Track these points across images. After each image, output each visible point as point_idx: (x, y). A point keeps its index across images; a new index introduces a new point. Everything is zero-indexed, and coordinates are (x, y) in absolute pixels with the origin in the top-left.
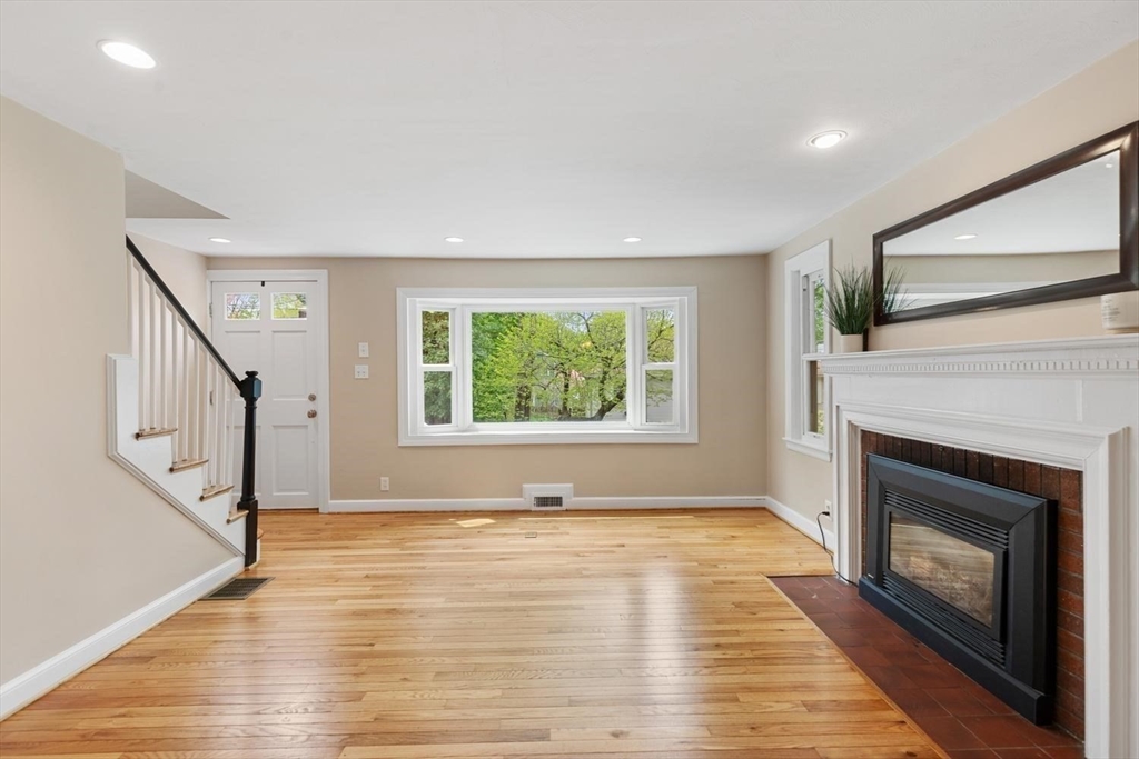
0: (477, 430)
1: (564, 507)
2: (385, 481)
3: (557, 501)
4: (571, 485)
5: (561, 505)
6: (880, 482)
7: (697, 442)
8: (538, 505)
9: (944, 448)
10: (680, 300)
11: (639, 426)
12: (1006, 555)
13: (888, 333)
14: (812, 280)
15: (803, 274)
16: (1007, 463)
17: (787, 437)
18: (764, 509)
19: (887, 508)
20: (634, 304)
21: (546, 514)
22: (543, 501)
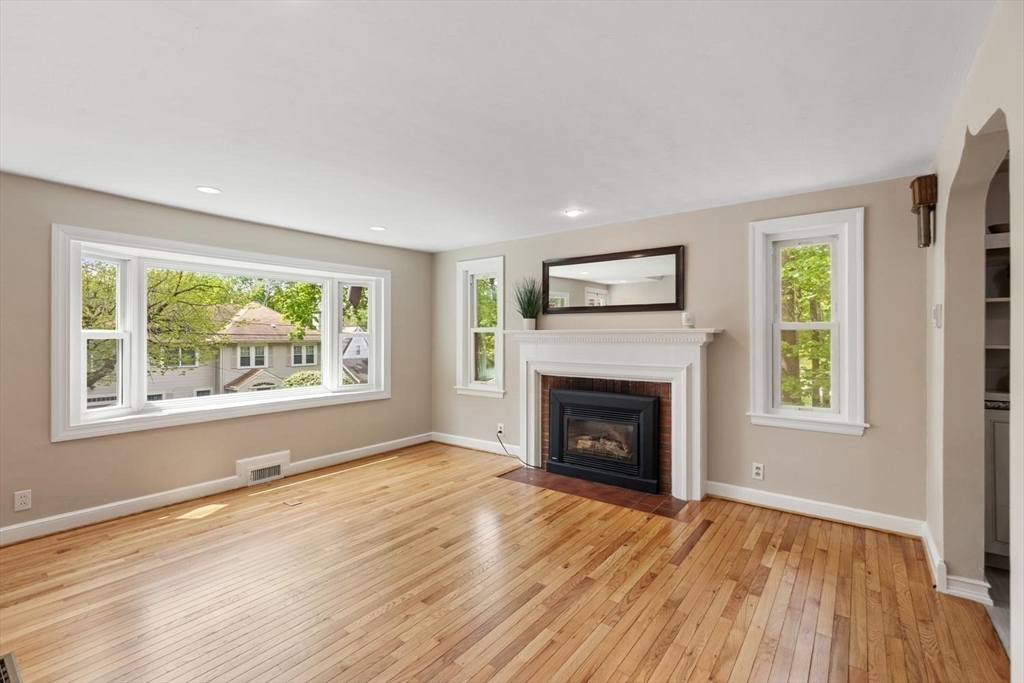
0: (159, 409)
1: (282, 475)
2: (23, 497)
3: (276, 469)
4: (288, 451)
5: (279, 474)
6: (561, 403)
7: (389, 396)
8: (255, 479)
9: (601, 380)
10: (376, 280)
11: (336, 389)
12: (639, 425)
13: (551, 319)
14: (476, 278)
15: (470, 273)
16: (635, 384)
17: (459, 385)
18: (431, 442)
19: (566, 417)
20: (332, 278)
21: (269, 485)
22: (260, 473)
